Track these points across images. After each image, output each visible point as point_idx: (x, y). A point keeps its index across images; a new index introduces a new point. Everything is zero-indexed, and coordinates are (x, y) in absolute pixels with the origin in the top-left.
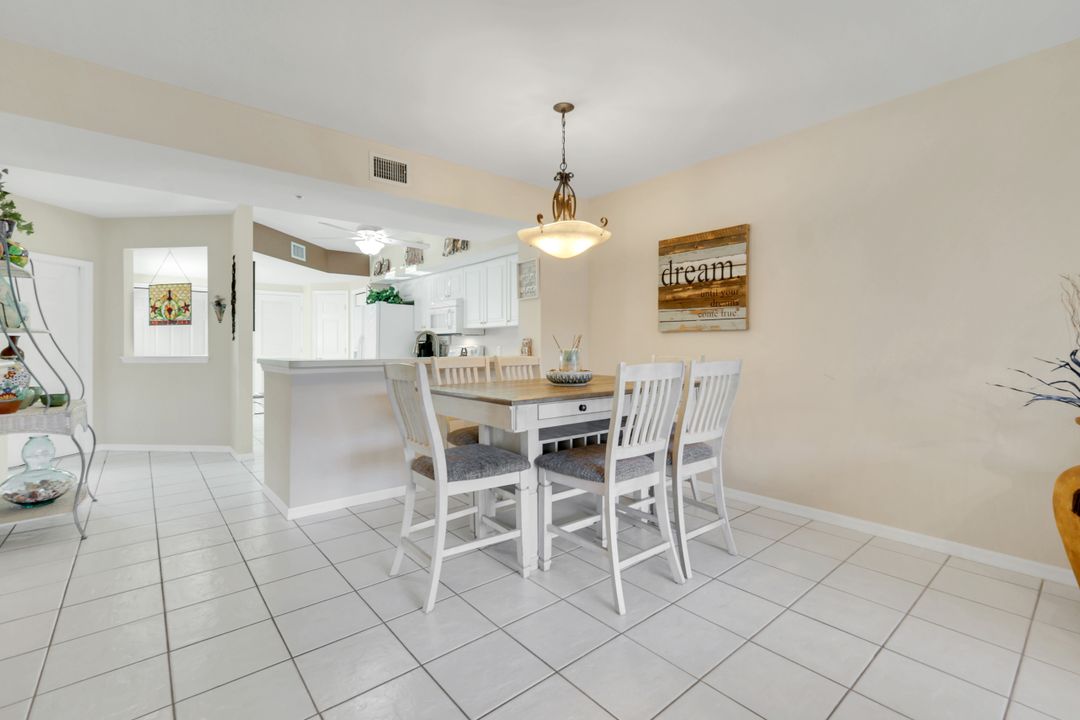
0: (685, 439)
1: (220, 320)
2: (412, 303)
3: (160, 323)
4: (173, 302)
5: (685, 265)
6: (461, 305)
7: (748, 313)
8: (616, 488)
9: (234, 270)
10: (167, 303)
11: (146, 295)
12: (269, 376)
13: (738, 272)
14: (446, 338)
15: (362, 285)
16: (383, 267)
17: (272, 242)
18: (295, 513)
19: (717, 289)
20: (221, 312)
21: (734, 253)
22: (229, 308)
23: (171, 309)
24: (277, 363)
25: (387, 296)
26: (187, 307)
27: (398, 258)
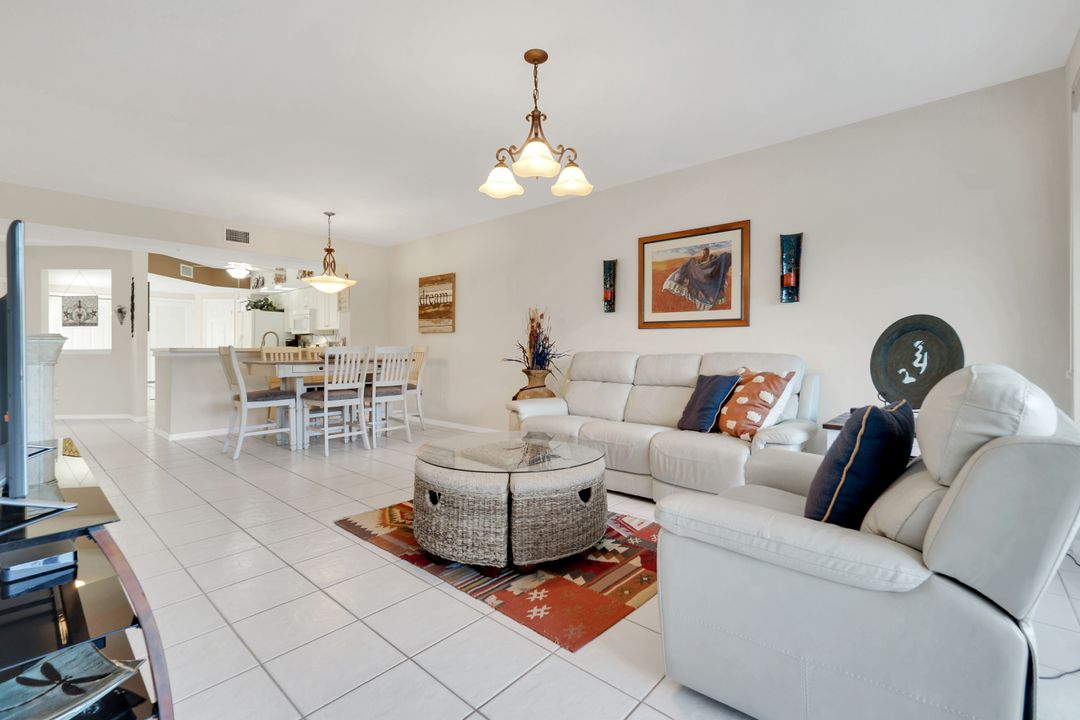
0: (375, 384)
1: (121, 323)
2: (282, 311)
3: (71, 325)
4: (82, 309)
5: (430, 294)
6: (313, 313)
7: (454, 322)
8: (327, 404)
9: (133, 287)
10: (77, 310)
11: (59, 302)
12: (159, 360)
13: (450, 299)
14: (308, 337)
15: (245, 295)
16: (260, 283)
17: (163, 265)
18: (174, 437)
19: (442, 309)
20: (123, 317)
21: (447, 289)
22: (129, 314)
23: (80, 313)
24: (163, 351)
25: (263, 305)
26: (94, 313)
27: (270, 278)
